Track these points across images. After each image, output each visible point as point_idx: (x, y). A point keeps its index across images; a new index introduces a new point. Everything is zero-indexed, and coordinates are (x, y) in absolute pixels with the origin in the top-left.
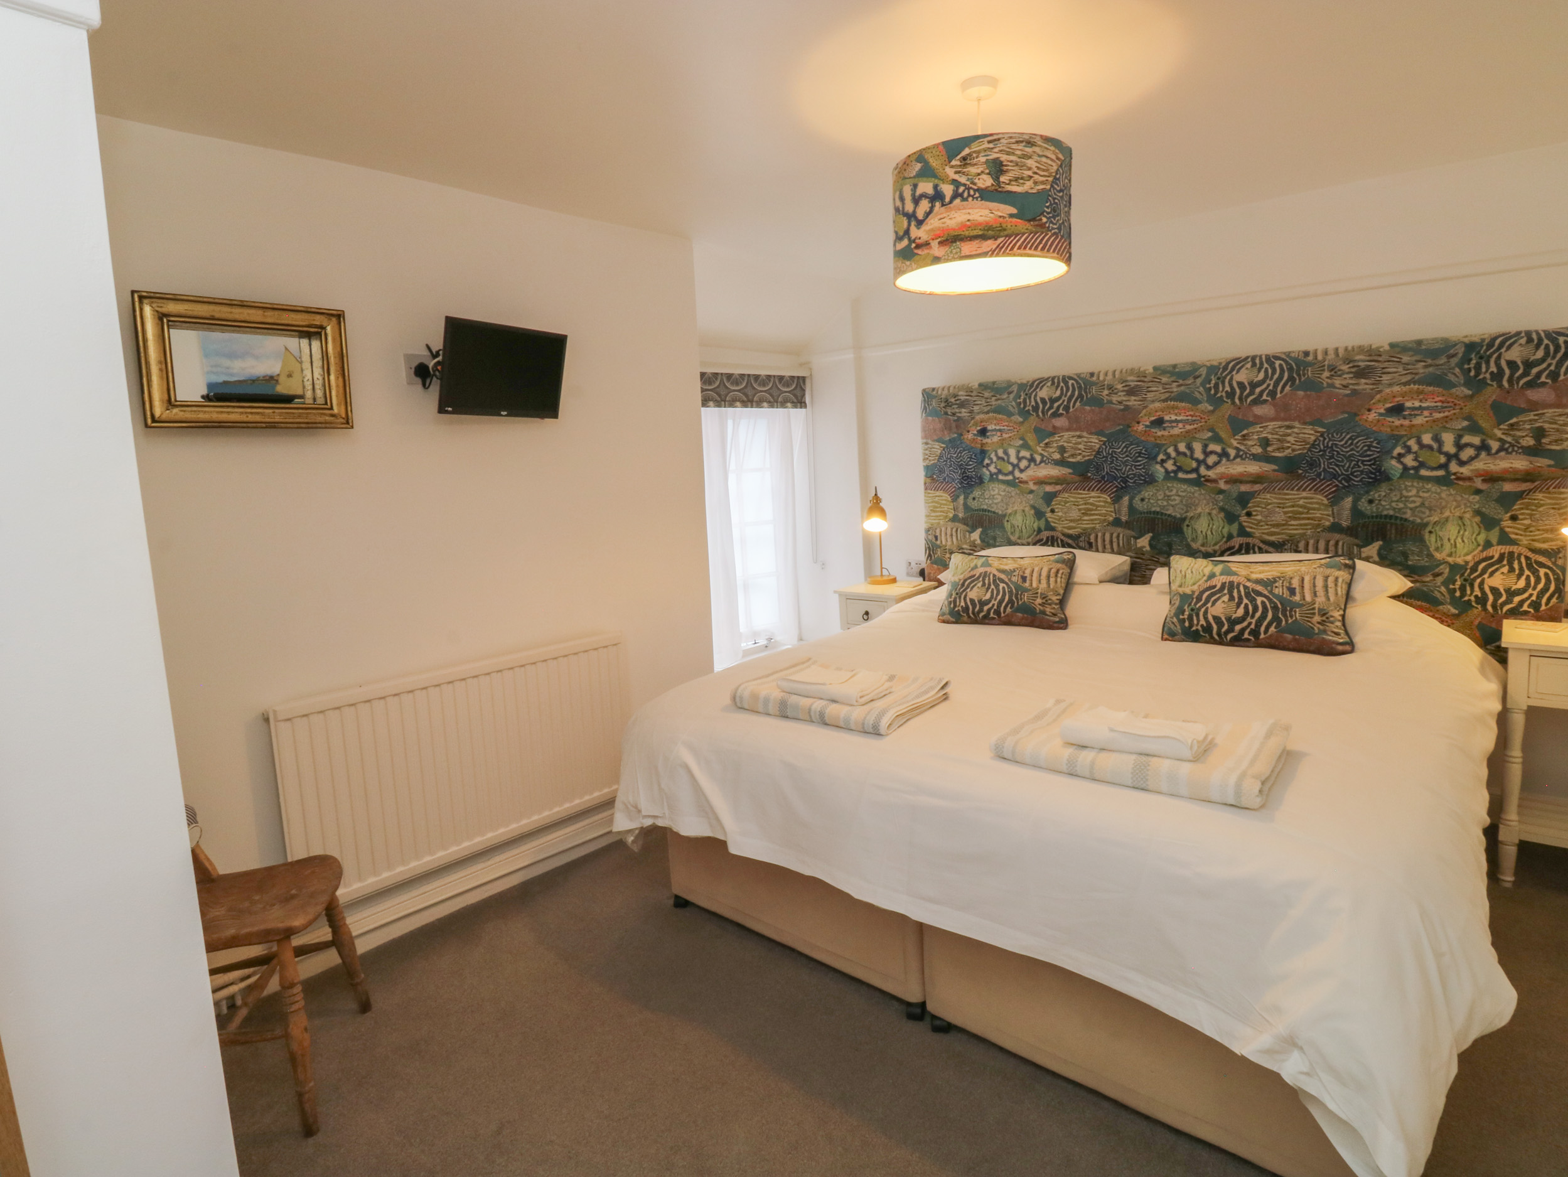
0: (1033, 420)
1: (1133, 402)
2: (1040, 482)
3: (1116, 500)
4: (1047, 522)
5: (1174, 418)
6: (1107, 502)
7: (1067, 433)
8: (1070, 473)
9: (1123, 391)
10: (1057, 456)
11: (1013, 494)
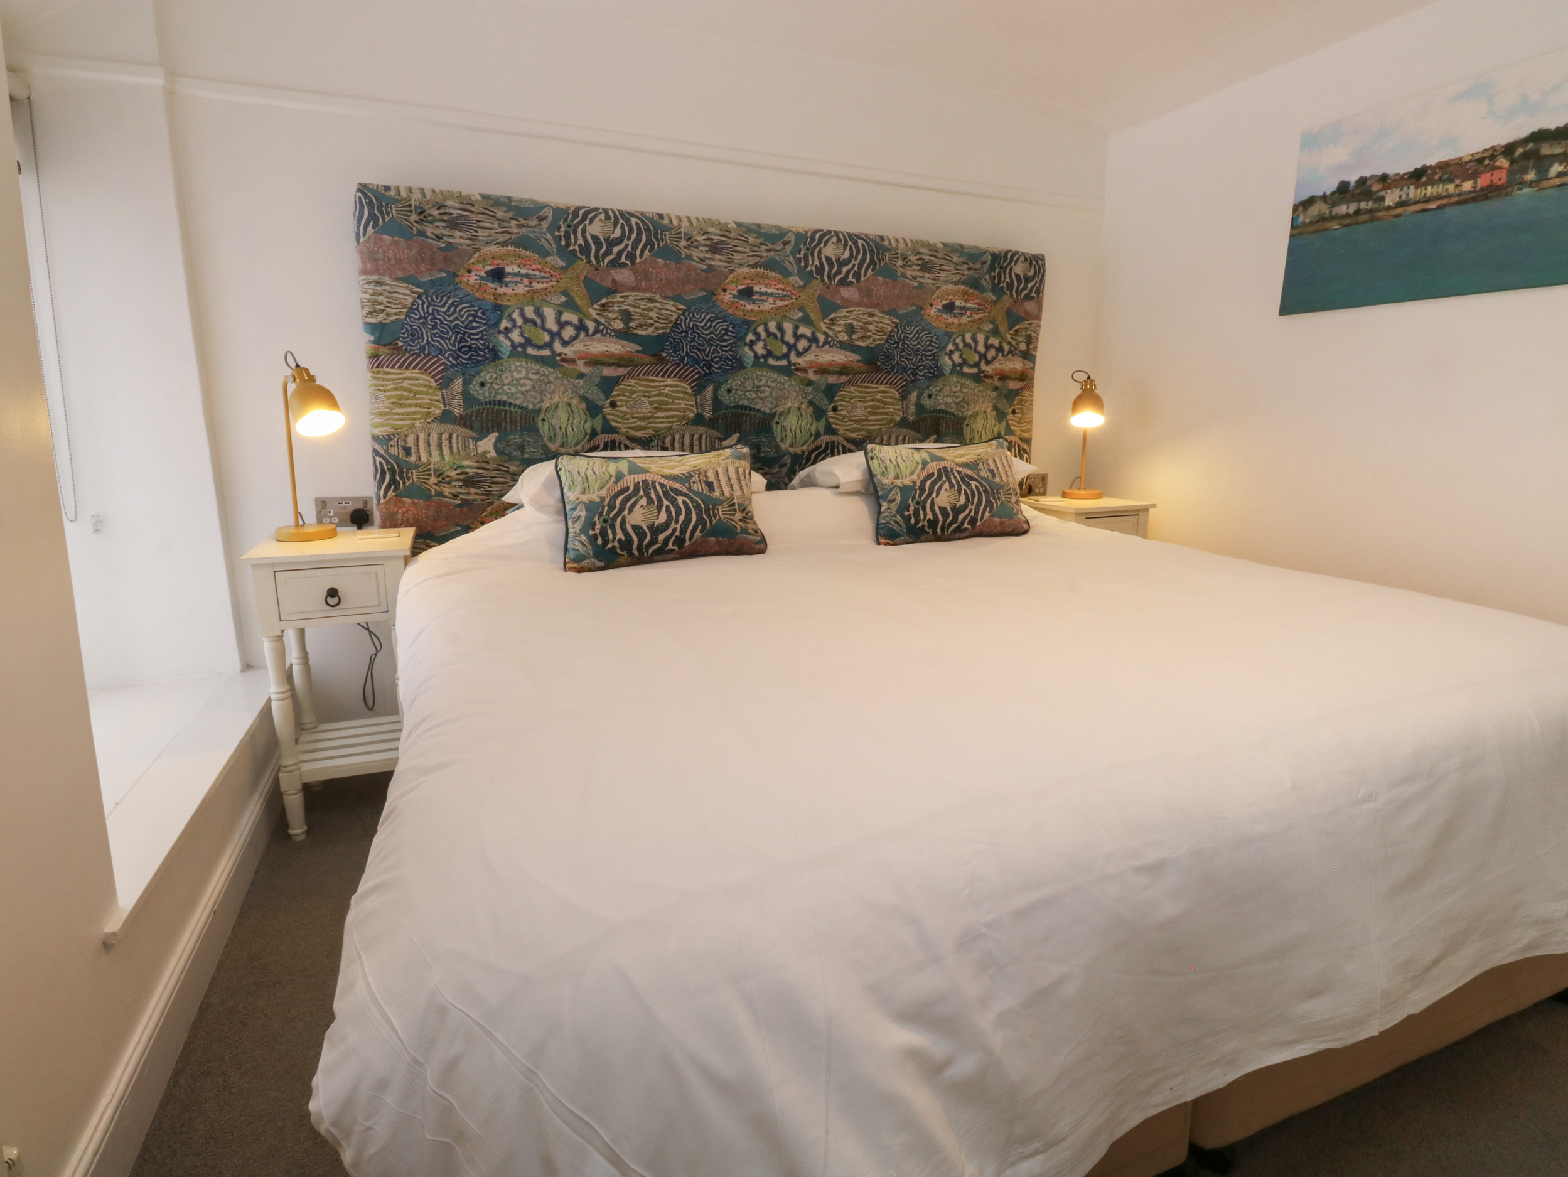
0: (581, 267)
1: (718, 261)
2: (595, 362)
3: (698, 390)
4: (605, 420)
5: (764, 289)
6: (687, 393)
7: (633, 294)
8: (638, 351)
9: (705, 245)
10: (619, 325)
11: (551, 378)
